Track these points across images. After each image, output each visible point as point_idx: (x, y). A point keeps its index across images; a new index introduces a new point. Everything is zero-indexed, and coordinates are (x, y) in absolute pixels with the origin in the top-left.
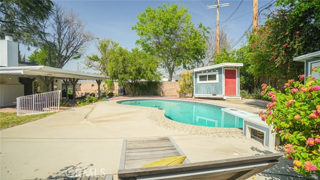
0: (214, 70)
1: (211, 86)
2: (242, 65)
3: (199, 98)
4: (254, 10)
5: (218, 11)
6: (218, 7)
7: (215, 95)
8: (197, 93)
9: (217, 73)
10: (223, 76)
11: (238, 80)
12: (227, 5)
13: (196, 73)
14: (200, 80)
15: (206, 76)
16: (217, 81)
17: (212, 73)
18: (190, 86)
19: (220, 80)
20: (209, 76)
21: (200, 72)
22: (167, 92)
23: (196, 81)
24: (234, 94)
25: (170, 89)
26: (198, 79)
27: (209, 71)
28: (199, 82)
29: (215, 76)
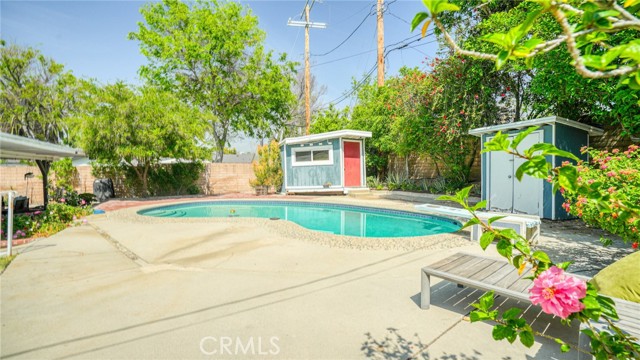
0: (324, 142)
1: (319, 171)
2: (369, 134)
3: (296, 194)
4: (380, 47)
5: (307, 34)
6: (307, 26)
7: (326, 186)
8: (291, 183)
9: (329, 148)
10: (341, 152)
11: (363, 160)
12: (321, 25)
13: (289, 147)
14: (297, 160)
15: (308, 153)
16: (330, 161)
17: (321, 148)
18: (276, 171)
19: (337, 160)
20: (315, 153)
21: (298, 145)
22: (218, 184)
23: (289, 162)
24: (358, 183)
25: (224, 180)
26: (293, 157)
27: (316, 143)
28: (294, 162)
29: (327, 152)
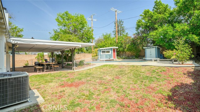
0: (109, 49)
1: (107, 55)
5: (92, 22)
6: (92, 20)
7: (109, 59)
8: (101, 58)
9: (110, 50)
10: (113, 51)
11: (116, 53)
12: (95, 20)
13: (100, 50)
15: (105, 51)
16: (110, 53)
17: (108, 50)
19: (112, 53)
20: (107, 51)
21: (102, 50)
23: (100, 53)
24: (115, 58)
26: (101, 52)
27: (107, 49)
28: (101, 54)
29: (109, 51)
